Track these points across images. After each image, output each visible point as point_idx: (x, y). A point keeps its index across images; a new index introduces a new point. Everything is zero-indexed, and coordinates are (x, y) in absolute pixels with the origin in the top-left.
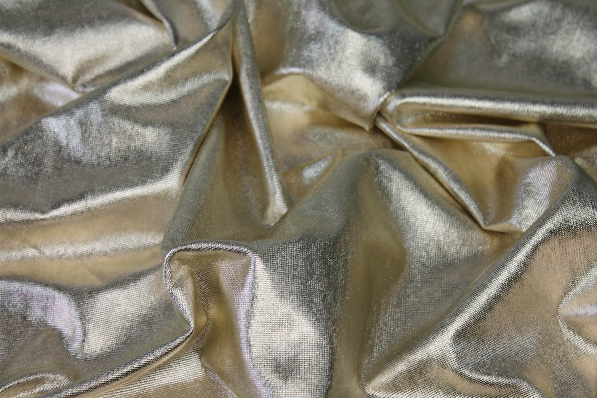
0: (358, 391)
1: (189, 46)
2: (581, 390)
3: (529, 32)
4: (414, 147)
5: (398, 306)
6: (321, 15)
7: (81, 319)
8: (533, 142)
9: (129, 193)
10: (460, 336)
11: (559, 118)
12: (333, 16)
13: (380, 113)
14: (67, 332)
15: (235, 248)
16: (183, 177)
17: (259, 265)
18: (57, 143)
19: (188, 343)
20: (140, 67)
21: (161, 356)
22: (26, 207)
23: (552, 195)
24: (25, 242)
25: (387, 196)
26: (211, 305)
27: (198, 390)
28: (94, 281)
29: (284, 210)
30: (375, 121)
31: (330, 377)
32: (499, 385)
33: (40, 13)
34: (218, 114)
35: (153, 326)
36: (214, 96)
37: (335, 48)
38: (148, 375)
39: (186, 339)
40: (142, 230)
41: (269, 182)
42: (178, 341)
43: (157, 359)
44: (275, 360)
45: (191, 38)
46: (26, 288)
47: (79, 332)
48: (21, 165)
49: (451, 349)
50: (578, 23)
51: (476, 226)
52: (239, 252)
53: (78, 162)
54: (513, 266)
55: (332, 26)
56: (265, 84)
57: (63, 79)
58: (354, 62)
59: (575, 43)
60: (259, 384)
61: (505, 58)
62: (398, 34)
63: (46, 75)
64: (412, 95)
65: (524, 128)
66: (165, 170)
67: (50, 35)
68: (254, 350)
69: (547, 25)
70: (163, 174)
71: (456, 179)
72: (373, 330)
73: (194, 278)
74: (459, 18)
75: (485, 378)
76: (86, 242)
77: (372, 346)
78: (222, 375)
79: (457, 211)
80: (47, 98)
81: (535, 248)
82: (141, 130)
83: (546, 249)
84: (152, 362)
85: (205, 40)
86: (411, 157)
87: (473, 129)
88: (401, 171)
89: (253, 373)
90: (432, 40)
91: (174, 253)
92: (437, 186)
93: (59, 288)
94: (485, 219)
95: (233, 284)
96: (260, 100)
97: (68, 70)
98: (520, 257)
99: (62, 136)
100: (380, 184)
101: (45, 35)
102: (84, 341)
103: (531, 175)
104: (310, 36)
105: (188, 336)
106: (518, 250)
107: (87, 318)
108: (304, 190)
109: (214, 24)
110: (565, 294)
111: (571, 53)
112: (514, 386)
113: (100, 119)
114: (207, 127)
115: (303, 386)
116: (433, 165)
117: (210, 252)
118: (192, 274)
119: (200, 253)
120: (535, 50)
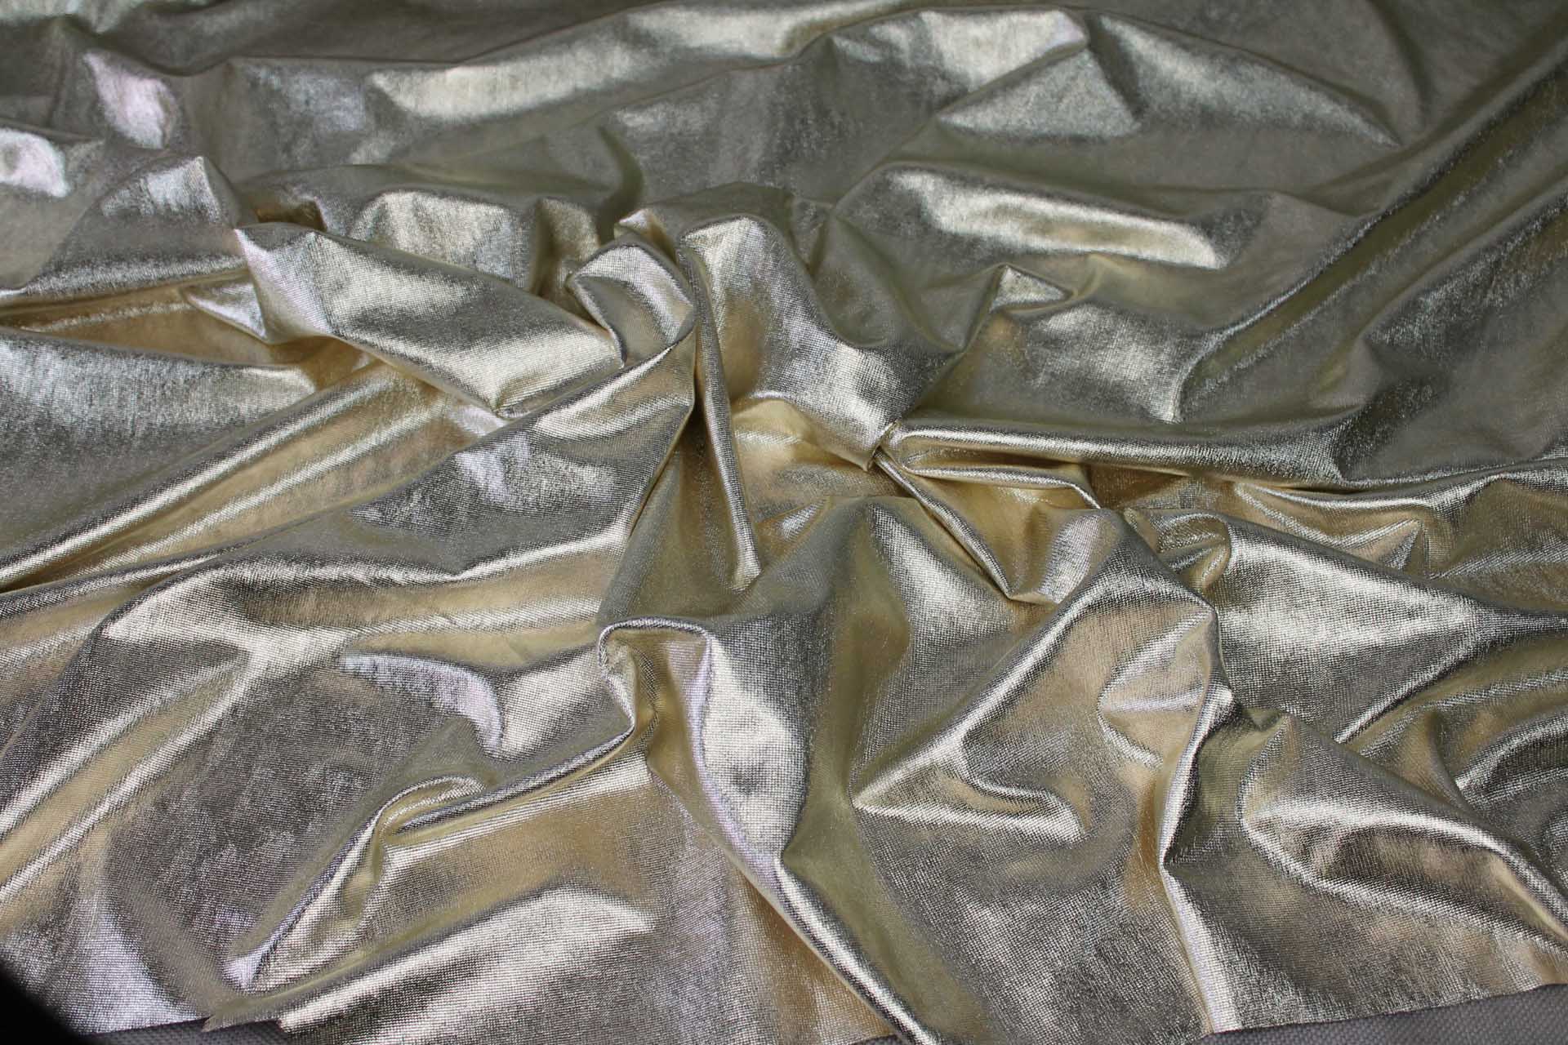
0: (844, 806)
1: (640, 365)
2: (1123, 805)
3: (1072, 346)
4: (922, 492)
5: (897, 696)
6: (808, 324)
7: (498, 708)
8: (1072, 488)
9: (561, 549)
10: (972, 737)
11: (1107, 458)
12: (822, 327)
13: (880, 449)
14: (481, 723)
15: (686, 626)
16: (629, 530)
17: (716, 648)
18: (473, 483)
19: (631, 742)
20: (579, 390)
21: (594, 760)
22: (431, 567)
23: (1092, 558)
24: (434, 610)
25: (886, 556)
26: (659, 694)
27: (642, 801)
28: (517, 660)
29: (757, 572)
30: (874, 458)
31: (805, 792)
32: (1021, 799)
33: (457, 320)
34: (676, 448)
35: (589, 719)
36: (671, 427)
37: (824, 367)
38: (581, 780)
39: (625, 739)
40: (577, 595)
41: (739, 536)
42: (615, 741)
43: (589, 763)
44: (735, 768)
45: (643, 352)
46: (432, 667)
47: (496, 724)
48: (429, 511)
49: (961, 754)
50: (1133, 336)
51: (998, 594)
52: (691, 632)
53: (499, 509)
54: (1040, 650)
55: (820, 339)
56: (735, 410)
57: (484, 402)
58: (849, 383)
59: (1129, 361)
60: (715, 798)
61: (1041, 379)
62: (904, 349)
63: (464, 397)
64: (921, 428)
65: (1061, 471)
66: (607, 522)
67: (469, 347)
68: (708, 755)
69: (1095, 337)
70: (603, 527)
71: (974, 535)
72: (865, 727)
73: (636, 662)
74: (986, 327)
75: (1003, 790)
76: (508, 610)
77: (864, 747)
78: (670, 783)
79: (976, 576)
80: (467, 426)
81: (1069, 628)
82: (577, 470)
83: (1082, 629)
84: (582, 766)
85: (660, 357)
86: (919, 505)
87: (998, 471)
88: (904, 523)
89: (708, 784)
90: (948, 355)
91: (611, 631)
92: (951, 542)
93: (472, 668)
94: (1010, 586)
95: (684, 672)
96: (727, 431)
97: (491, 391)
98: (1050, 638)
99: (480, 475)
100: (877, 540)
101: (463, 348)
102: (502, 736)
103: (1069, 532)
104: (794, 350)
105: (628, 736)
106: (1047, 629)
107: (506, 707)
108: (783, 546)
109: (673, 334)
110: (1107, 684)
111: (1125, 373)
112: (1039, 800)
113: (527, 455)
114: (661, 465)
115: (769, 802)
116: (947, 517)
117: (656, 631)
118: (633, 657)
119: (643, 632)
120: (1080, 369)
